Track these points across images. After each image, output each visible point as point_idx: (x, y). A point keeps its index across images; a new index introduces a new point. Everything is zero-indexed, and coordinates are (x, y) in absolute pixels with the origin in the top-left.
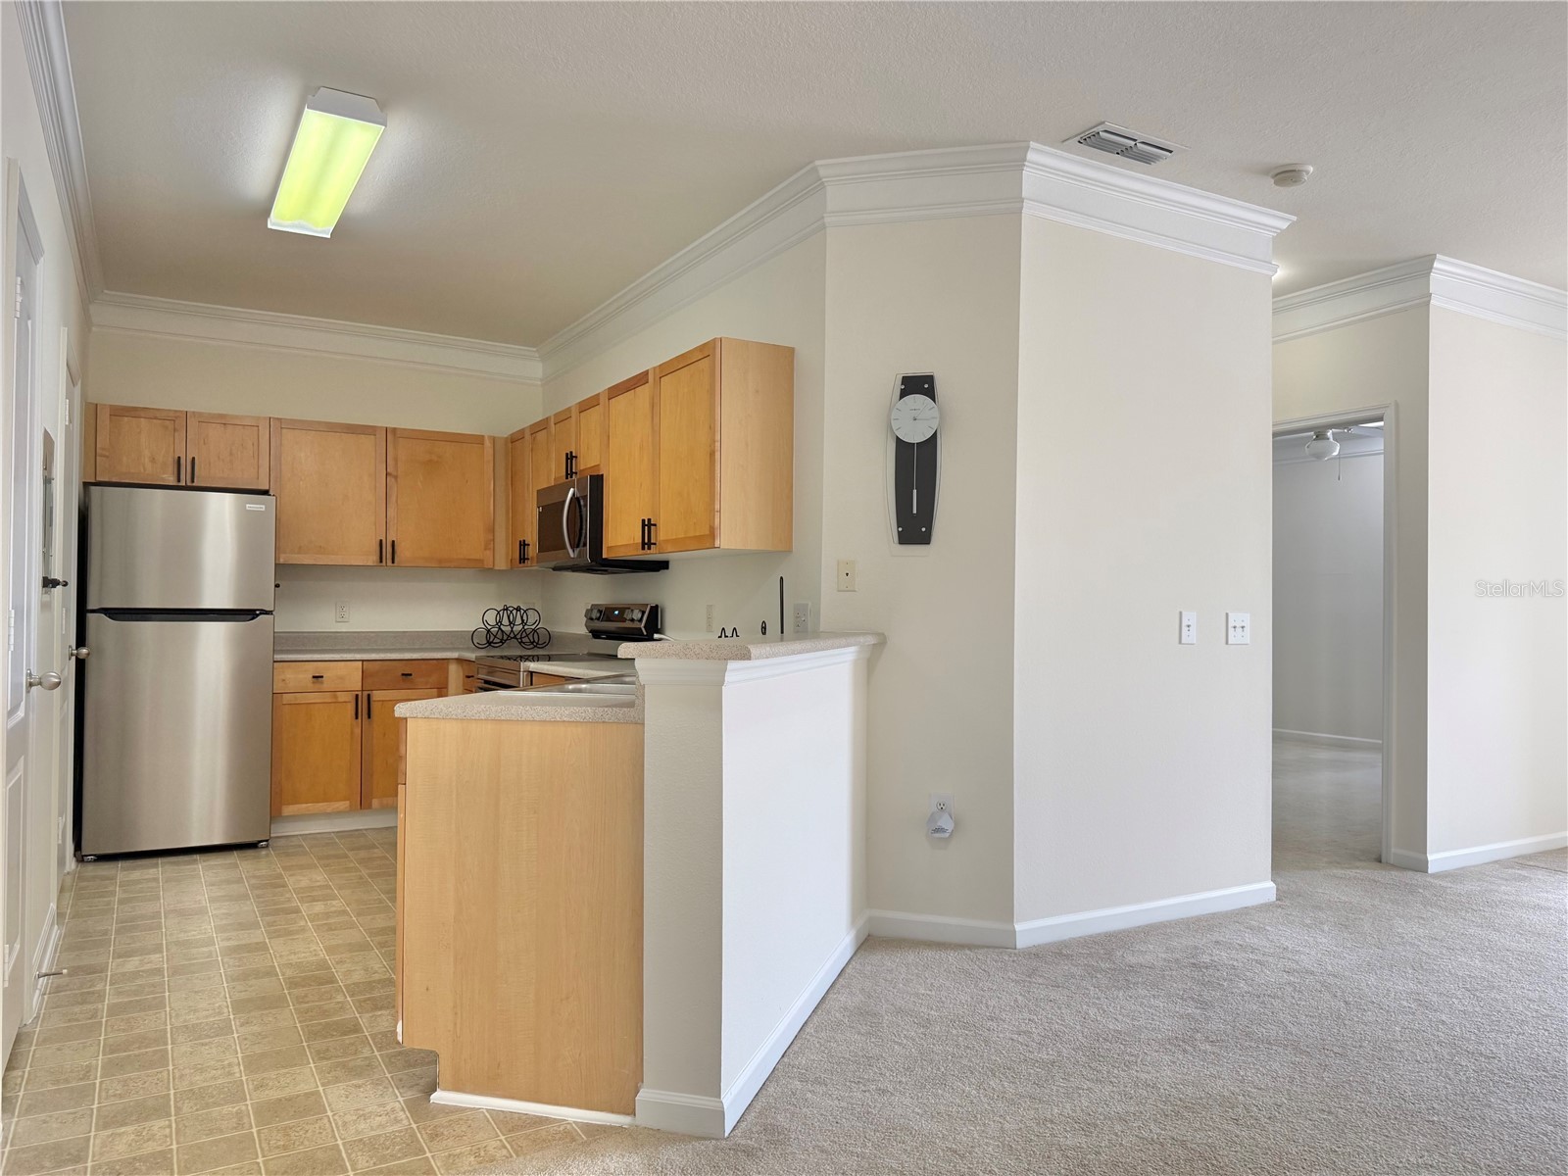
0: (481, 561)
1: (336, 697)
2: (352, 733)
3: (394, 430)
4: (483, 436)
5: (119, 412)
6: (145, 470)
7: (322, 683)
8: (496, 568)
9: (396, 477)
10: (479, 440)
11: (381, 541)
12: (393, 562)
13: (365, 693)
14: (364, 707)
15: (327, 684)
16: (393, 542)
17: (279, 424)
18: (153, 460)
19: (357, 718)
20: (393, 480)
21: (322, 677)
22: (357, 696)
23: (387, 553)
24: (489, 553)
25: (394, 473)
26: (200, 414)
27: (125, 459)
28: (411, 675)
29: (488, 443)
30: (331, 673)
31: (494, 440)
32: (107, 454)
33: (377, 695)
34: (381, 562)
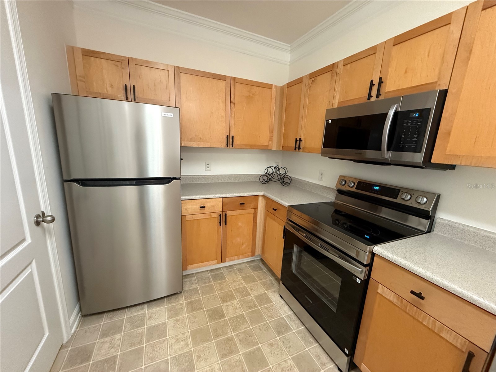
0: (268, 146)
1: (211, 216)
2: (218, 231)
3: (235, 78)
4: (272, 85)
5: (88, 54)
6: (107, 91)
7: (205, 209)
8: (273, 149)
9: (234, 104)
10: (270, 87)
11: (228, 136)
12: (233, 146)
13: (224, 213)
14: (223, 219)
15: (206, 210)
16: (233, 136)
17: (179, 71)
18: (112, 86)
19: (220, 225)
20: (233, 105)
21: (205, 207)
22: (221, 215)
23: (230, 142)
24: (270, 143)
25: (234, 102)
26: (136, 59)
27: (95, 84)
28: (244, 204)
29: (274, 88)
30: (208, 205)
31: (276, 86)
32: (84, 80)
33: (229, 213)
34: (228, 146)
